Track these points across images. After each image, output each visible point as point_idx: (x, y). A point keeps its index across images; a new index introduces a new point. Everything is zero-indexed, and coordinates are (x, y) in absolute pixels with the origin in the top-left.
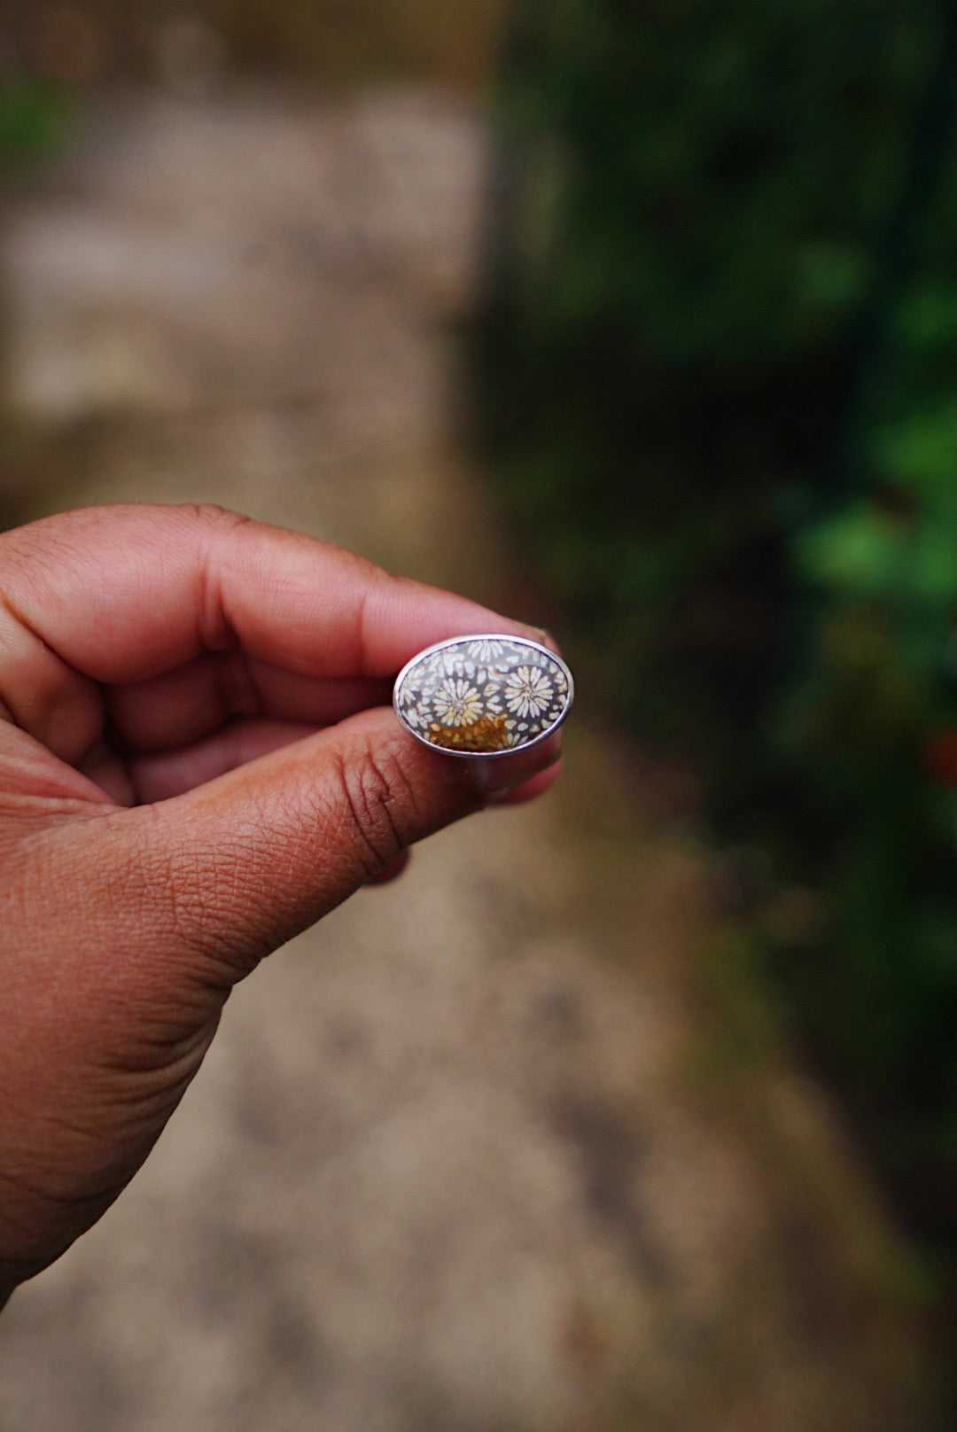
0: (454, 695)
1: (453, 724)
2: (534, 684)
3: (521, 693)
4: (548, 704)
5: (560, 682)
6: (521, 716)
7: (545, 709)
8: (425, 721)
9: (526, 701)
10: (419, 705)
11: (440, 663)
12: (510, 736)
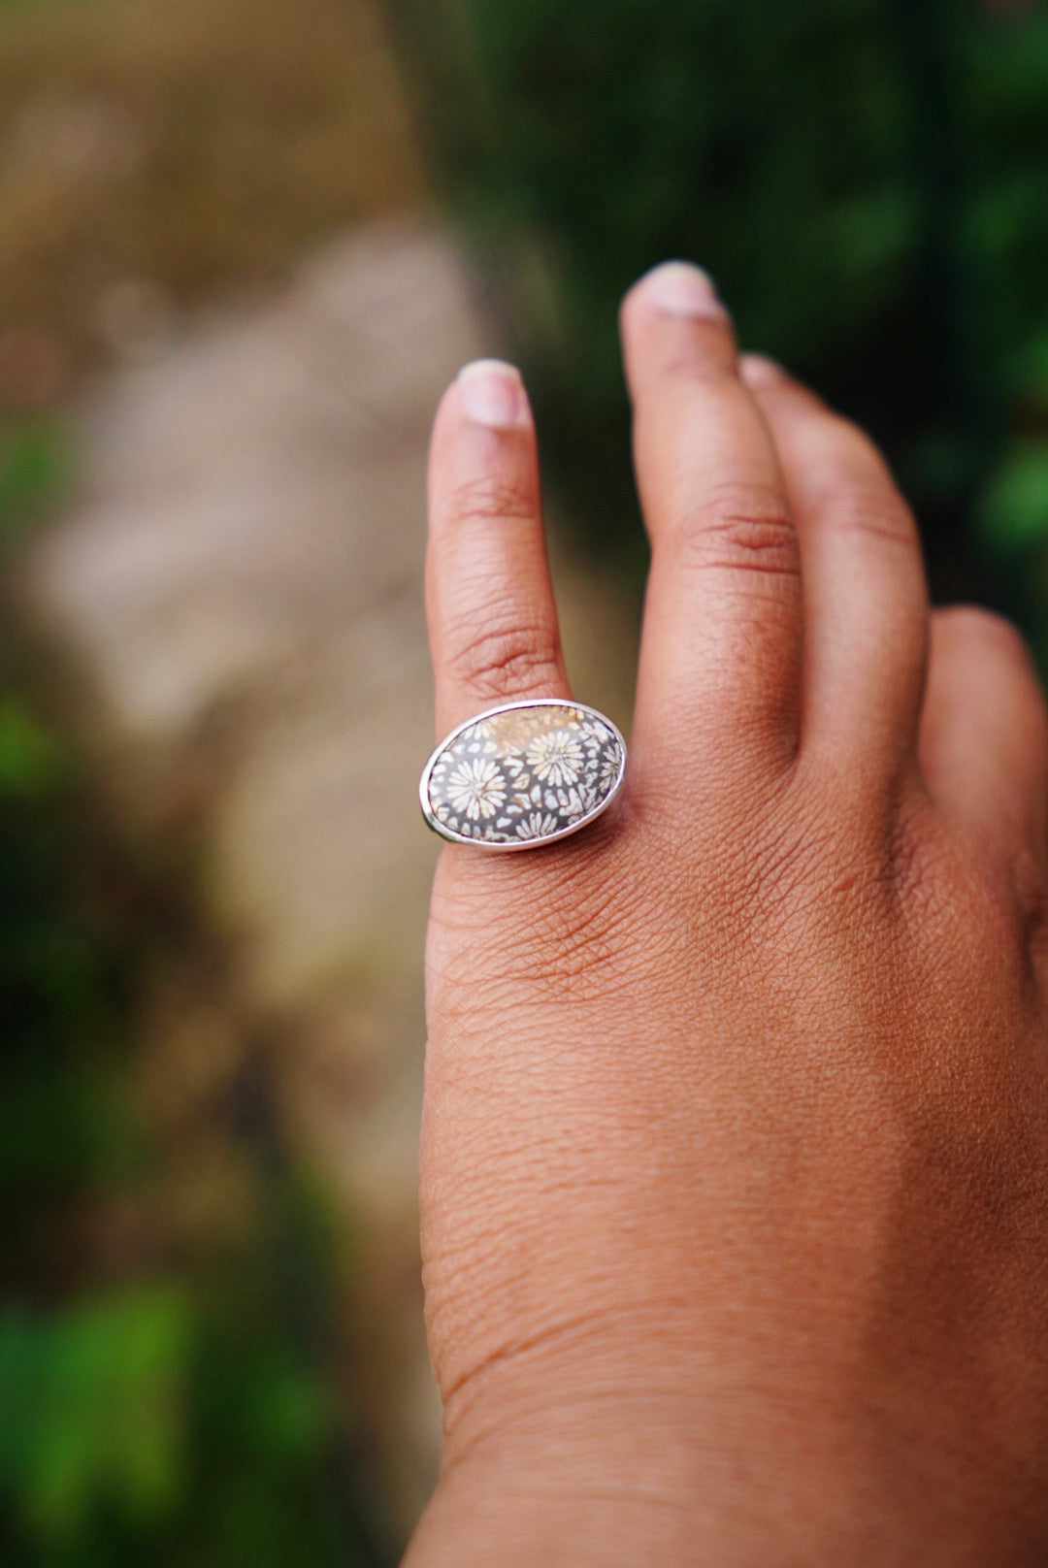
0: (563, 767)
1: (556, 734)
2: (473, 800)
3: (486, 786)
4: (451, 780)
5: (441, 810)
6: (479, 760)
7: (453, 774)
8: (587, 730)
9: (478, 778)
10: (598, 747)
11: (585, 800)
12: (487, 735)
